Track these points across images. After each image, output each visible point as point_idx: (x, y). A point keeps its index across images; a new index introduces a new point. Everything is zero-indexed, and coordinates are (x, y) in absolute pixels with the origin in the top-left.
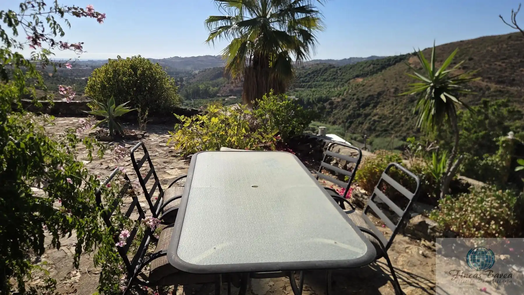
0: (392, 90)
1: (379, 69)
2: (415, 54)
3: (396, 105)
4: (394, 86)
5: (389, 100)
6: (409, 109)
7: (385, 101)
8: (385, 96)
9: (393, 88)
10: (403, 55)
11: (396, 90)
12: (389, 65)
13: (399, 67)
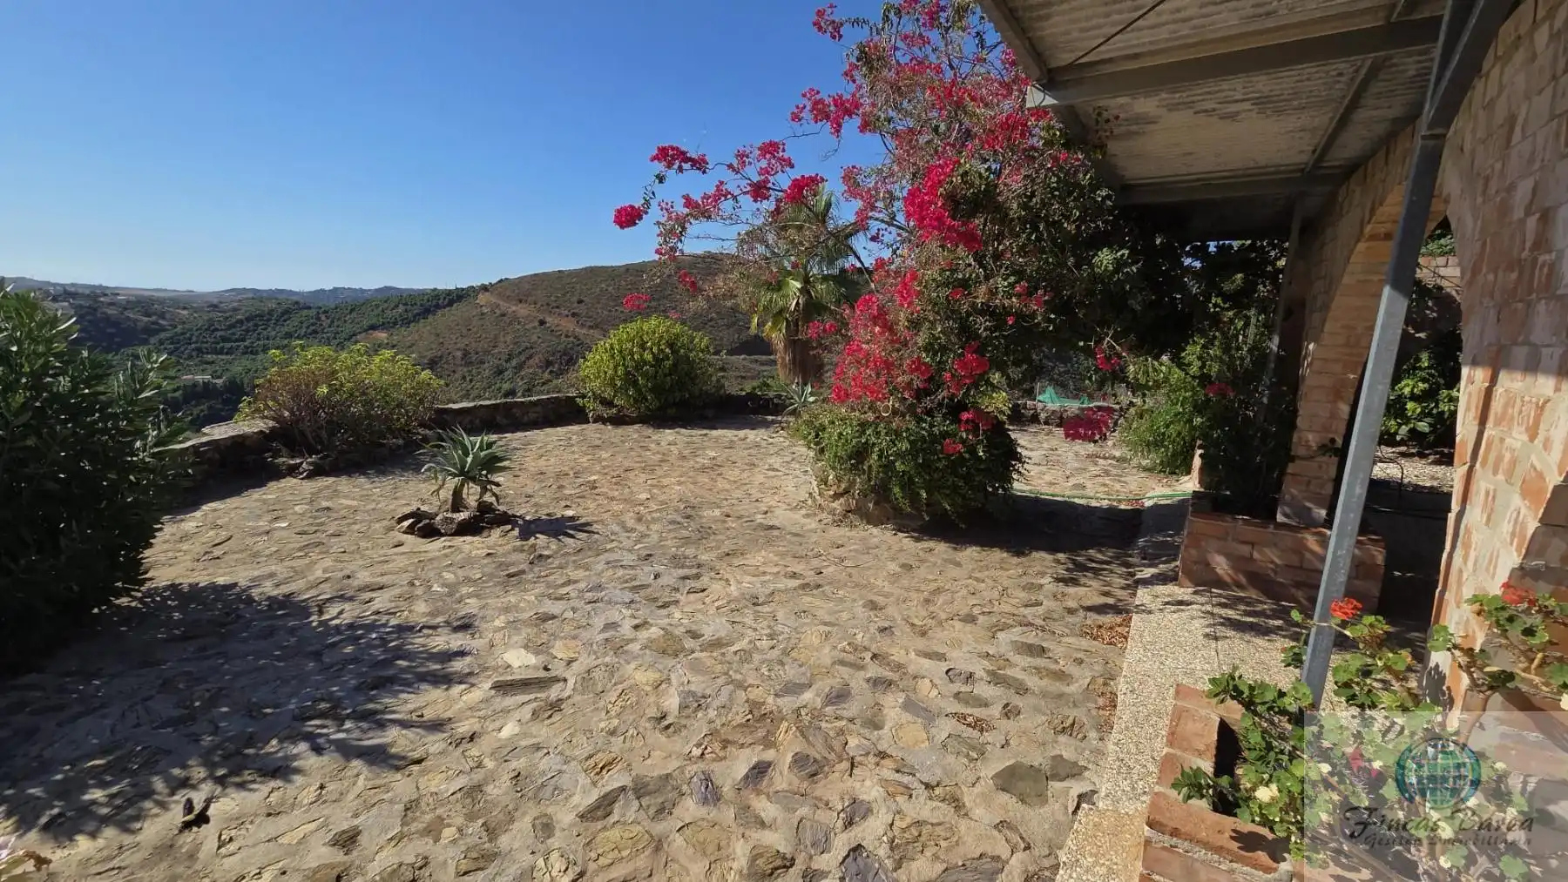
0: (459, 354)
1: (418, 314)
2: (485, 288)
3: (471, 381)
4: (459, 345)
5: (454, 371)
6: (498, 386)
7: (449, 375)
8: (446, 366)
9: (458, 349)
10: (463, 289)
11: (466, 354)
12: (438, 307)
13: (458, 311)
